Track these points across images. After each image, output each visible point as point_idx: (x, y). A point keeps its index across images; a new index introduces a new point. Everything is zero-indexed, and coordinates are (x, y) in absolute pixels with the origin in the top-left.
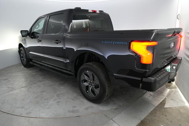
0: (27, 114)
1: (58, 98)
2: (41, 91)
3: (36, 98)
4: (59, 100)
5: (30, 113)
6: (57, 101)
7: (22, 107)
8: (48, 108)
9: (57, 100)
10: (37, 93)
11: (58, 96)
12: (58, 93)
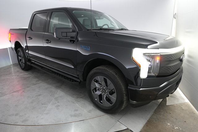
0: (22, 122)
1: (57, 102)
2: (36, 95)
3: (32, 102)
4: (58, 104)
5: (26, 120)
6: (55, 105)
7: (17, 115)
8: (47, 114)
9: (55, 103)
10: (32, 97)
11: (56, 99)
12: (56, 96)
